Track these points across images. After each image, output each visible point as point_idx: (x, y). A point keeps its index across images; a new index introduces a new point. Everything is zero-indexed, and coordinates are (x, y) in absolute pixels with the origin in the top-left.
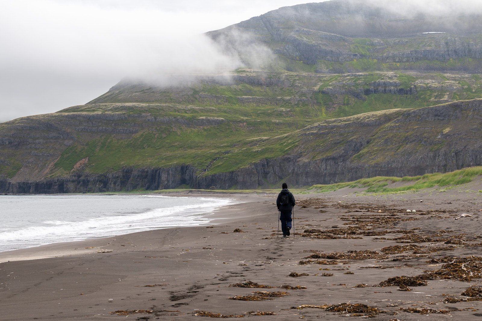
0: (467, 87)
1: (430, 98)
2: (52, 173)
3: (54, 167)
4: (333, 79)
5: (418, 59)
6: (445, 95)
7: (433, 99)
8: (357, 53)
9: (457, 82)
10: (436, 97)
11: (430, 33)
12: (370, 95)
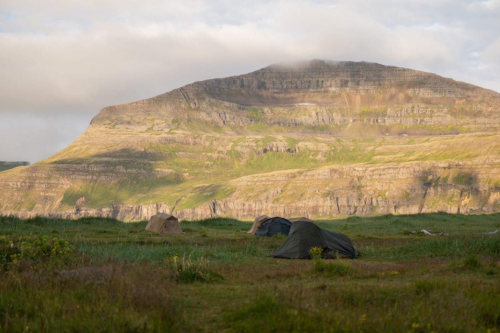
0: (334, 148)
1: (309, 156)
2: (61, 208)
3: (61, 204)
4: (240, 140)
5: (297, 125)
6: (319, 154)
7: (311, 157)
8: (253, 119)
9: (327, 145)
10: (313, 155)
11: (304, 104)
12: (267, 153)
